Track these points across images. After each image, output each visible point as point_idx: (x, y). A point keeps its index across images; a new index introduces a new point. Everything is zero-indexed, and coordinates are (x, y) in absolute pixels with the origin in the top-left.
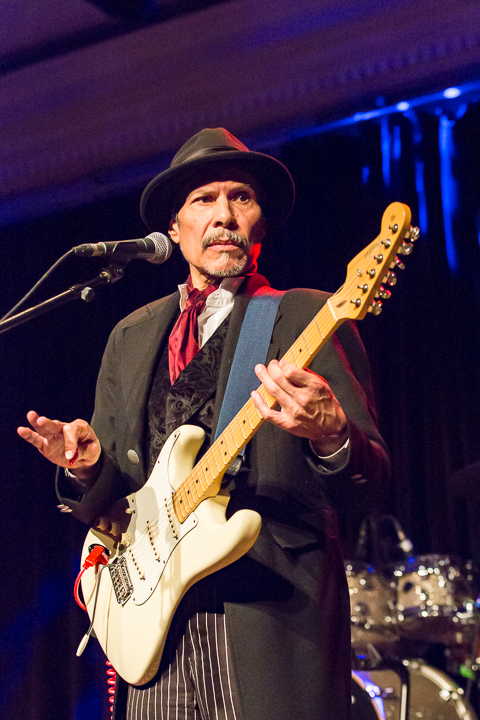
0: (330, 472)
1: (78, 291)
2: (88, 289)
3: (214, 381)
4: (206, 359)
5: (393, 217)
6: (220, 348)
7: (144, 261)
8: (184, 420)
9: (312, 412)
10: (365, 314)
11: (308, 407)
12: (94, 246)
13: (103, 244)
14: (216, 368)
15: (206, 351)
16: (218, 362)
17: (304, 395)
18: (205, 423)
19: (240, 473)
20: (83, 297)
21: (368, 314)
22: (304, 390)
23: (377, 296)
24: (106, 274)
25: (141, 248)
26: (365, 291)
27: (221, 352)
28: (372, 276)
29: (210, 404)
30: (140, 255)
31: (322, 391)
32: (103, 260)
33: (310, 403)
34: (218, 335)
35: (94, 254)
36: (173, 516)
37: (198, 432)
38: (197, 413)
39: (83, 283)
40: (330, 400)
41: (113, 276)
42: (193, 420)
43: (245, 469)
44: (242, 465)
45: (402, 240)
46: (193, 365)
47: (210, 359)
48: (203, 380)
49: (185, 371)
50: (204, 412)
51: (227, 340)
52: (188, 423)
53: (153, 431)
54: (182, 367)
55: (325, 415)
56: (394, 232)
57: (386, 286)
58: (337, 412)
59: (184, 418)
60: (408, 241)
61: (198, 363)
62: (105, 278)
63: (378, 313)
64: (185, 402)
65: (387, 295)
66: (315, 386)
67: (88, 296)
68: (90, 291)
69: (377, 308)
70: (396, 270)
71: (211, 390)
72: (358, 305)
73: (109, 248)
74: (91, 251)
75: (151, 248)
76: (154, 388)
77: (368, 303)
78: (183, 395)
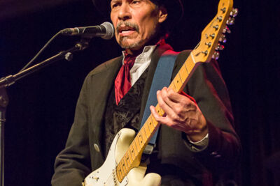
0: (198, 150)
1: (64, 55)
2: (69, 53)
3: (139, 104)
4: (135, 92)
5: (224, 4)
6: (143, 84)
7: (99, 38)
8: (123, 126)
9: (183, 117)
10: (210, 59)
11: (180, 115)
12: (72, 29)
13: (77, 29)
14: (141, 96)
15: (135, 87)
16: (142, 93)
17: (178, 108)
18: (135, 127)
19: (153, 153)
20: (66, 58)
21: (212, 59)
22: (178, 104)
23: (216, 49)
24: (79, 45)
25: (98, 31)
26: (209, 46)
27: (143, 87)
28: (213, 38)
29: (137, 117)
30: (98, 34)
31: (189, 105)
32: (78, 38)
33: (182, 112)
34: (142, 78)
35: (73, 34)
36: (117, 179)
37: (131, 132)
38: (130, 122)
39: (66, 50)
40: (195, 111)
41: (83, 46)
42: (128, 126)
43: (156, 151)
44: (154, 149)
45: (228, 16)
46: (128, 95)
47: (138, 91)
48: (133, 103)
49: (123, 99)
50: (134, 121)
51: (147, 80)
52: (125, 127)
53: (108, 133)
54: (122, 97)
55: (192, 120)
56: (224, 12)
57: (221, 43)
58: (199, 117)
59: (123, 125)
60: (232, 17)
61: (131, 94)
62: (79, 48)
63: (217, 58)
64: (124, 116)
65: (222, 48)
66: (184, 103)
67: (69, 57)
68: (70, 55)
69: (216, 56)
70: (226, 34)
71: (138, 109)
72: (206, 54)
73: (81, 31)
74: (71, 32)
75: (104, 30)
76: (108, 109)
77: (212, 53)
78: (122, 112)
